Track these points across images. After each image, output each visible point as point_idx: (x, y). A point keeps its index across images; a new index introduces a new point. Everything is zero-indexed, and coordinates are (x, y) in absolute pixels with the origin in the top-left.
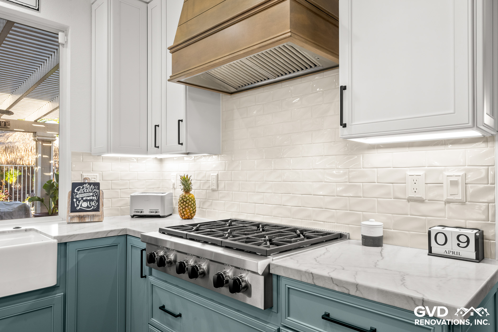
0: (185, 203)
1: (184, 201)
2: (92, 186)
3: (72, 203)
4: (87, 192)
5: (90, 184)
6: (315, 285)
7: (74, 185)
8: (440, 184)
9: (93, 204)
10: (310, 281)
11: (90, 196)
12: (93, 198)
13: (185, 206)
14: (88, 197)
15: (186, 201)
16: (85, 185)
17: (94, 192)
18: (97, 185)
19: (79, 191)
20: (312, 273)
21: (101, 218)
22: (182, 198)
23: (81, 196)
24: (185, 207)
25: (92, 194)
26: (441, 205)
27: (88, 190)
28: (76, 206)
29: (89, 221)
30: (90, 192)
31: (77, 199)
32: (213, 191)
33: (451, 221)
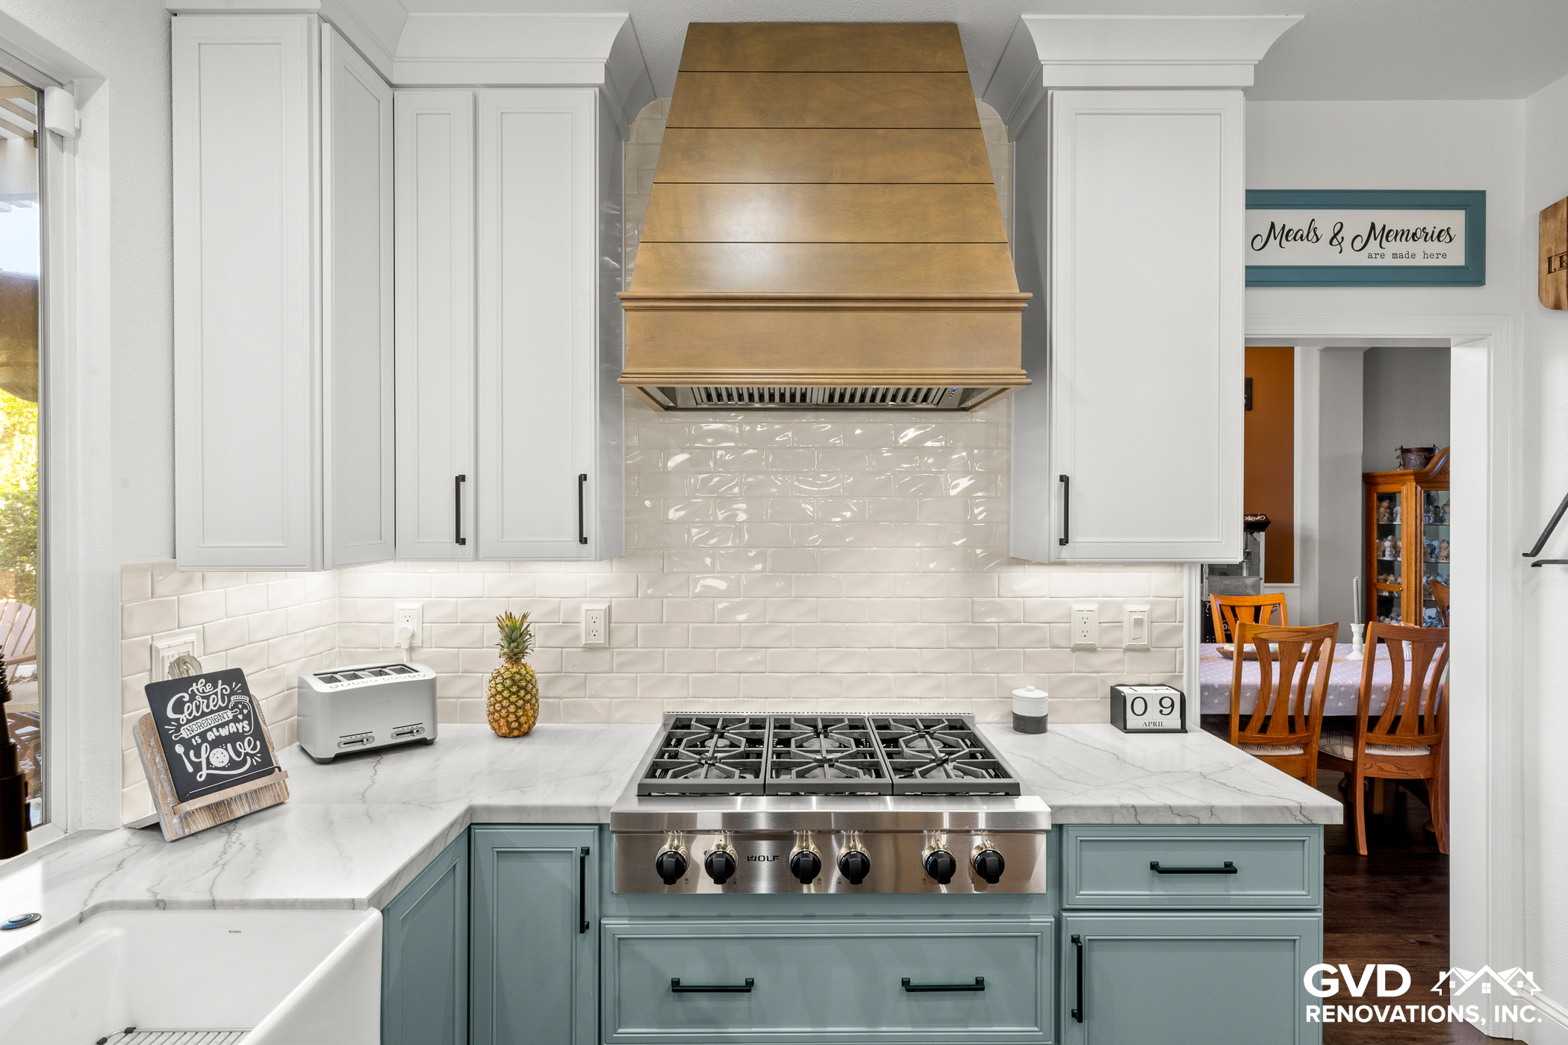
0: (522, 693)
1: (519, 686)
2: (220, 687)
3: (174, 763)
4: (212, 712)
5: (212, 678)
6: (1140, 825)
7: (157, 693)
8: (1120, 624)
9: (245, 748)
10: (1131, 820)
11: (227, 723)
12: (240, 726)
13: (524, 700)
14: (222, 725)
15: (526, 686)
16: (194, 687)
17: (235, 706)
18: (234, 678)
19: (182, 712)
20: (1133, 806)
21: (281, 789)
22: (513, 680)
23: (196, 728)
24: (524, 704)
25: (229, 715)
27: (212, 704)
28: (190, 769)
29: (247, 810)
30: (221, 709)
31: (187, 743)
32: (590, 648)
33: (1131, 677)
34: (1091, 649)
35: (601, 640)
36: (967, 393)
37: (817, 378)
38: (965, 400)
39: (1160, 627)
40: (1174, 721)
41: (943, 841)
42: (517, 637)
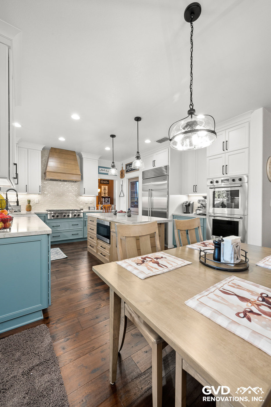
0: (30, 207)
32: (36, 203)
33: (90, 206)
34: (87, 203)
35: (38, 202)
36: (76, 181)
37: (62, 179)
38: (76, 182)
39: (93, 202)
41: (75, 214)
42: (29, 202)
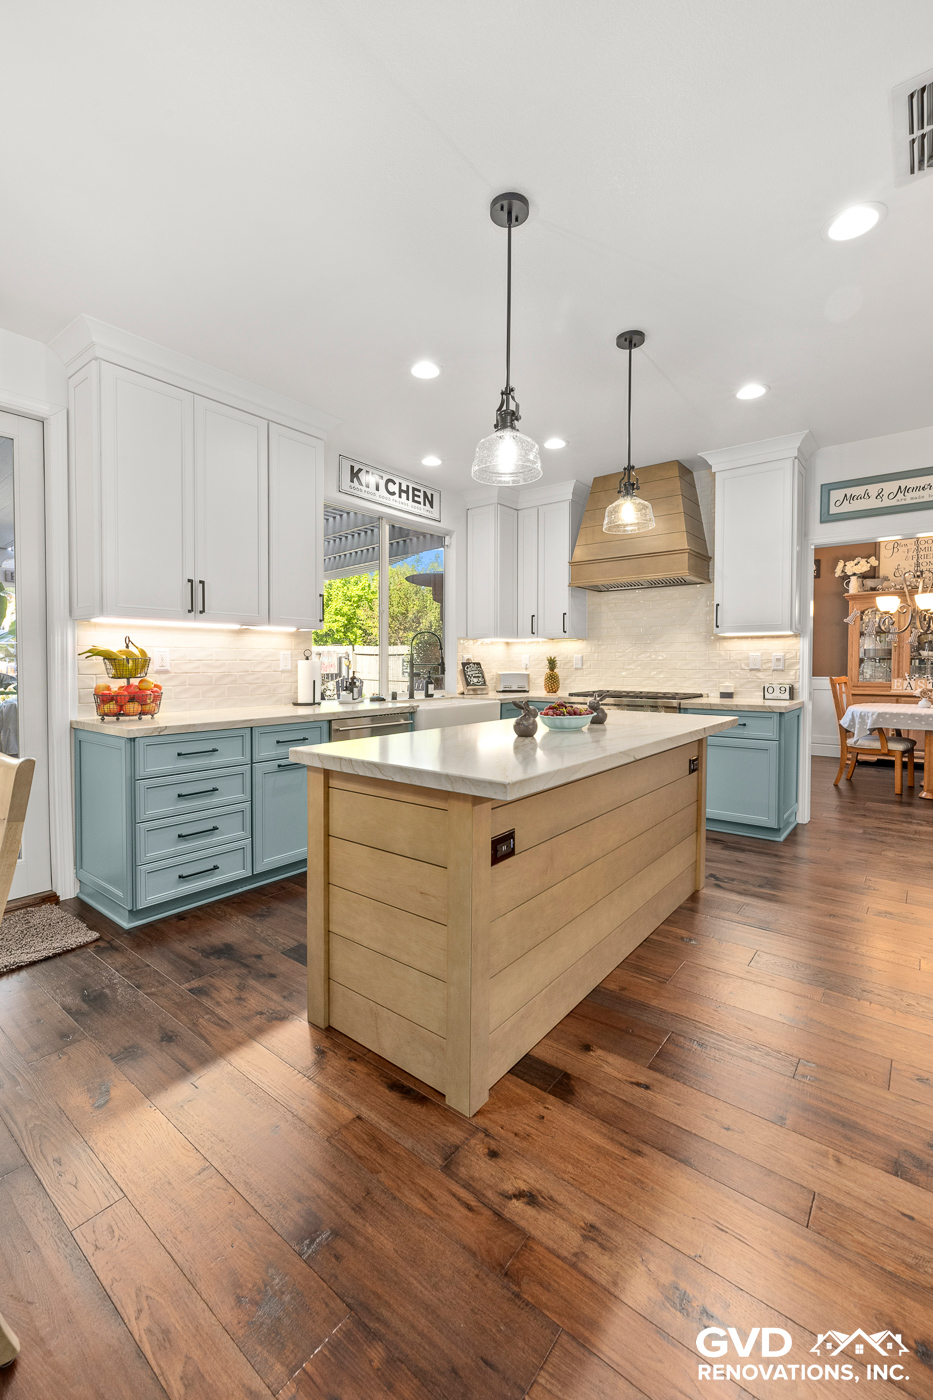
2: (476, 666)
3: (466, 680)
5: (474, 663)
7: (464, 665)
8: (770, 661)
9: (480, 679)
12: (480, 675)
14: (476, 674)
16: (471, 665)
17: (479, 670)
18: (479, 664)
19: (468, 669)
23: (471, 673)
26: (771, 672)
28: (469, 681)
30: (476, 670)
31: (469, 676)
32: (576, 669)
34: (758, 670)
35: (580, 665)
39: (789, 661)
40: (787, 695)
42: (552, 663)
